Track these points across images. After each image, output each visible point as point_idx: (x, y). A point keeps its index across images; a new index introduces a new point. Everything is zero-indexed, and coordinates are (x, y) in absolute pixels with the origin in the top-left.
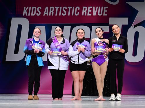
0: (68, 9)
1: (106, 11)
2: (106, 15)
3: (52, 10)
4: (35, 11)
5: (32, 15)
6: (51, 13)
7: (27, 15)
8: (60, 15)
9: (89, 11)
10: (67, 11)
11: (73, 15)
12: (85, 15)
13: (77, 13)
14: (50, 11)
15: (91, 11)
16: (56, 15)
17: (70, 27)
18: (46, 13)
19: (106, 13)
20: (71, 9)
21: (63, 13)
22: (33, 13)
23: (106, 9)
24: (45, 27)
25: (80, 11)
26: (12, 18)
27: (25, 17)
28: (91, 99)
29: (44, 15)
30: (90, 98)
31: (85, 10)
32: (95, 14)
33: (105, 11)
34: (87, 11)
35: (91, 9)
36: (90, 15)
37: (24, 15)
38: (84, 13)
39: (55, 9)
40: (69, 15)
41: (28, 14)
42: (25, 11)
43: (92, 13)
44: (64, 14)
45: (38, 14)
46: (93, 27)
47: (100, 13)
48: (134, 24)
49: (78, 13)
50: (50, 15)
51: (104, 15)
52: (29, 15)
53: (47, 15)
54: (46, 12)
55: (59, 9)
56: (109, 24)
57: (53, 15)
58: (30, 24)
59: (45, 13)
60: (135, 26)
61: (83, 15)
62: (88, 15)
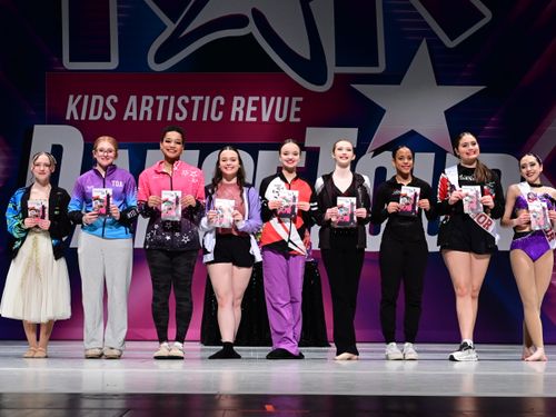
0: (192, 102)
1: (298, 109)
2: (298, 120)
3: (147, 104)
4: (100, 107)
5: (92, 117)
6: (146, 113)
7: (76, 118)
8: (169, 118)
9: (251, 108)
10: (189, 107)
11: (205, 118)
12: (240, 119)
13: (217, 115)
14: (143, 108)
15: (255, 109)
16: (159, 118)
17: (198, 151)
18: (131, 114)
19: (297, 115)
20: (202, 104)
21: (177, 115)
22: (96, 114)
23: (298, 104)
24: (127, 151)
25: (227, 109)
26: (36, 127)
27: (72, 123)
28: (252, 355)
29: (125, 118)
30: (250, 351)
31: (238, 105)
32: (266, 118)
33: (295, 109)
34: (245, 109)
35: (257, 104)
36: (254, 119)
37: (68, 118)
38: (237, 113)
39: (156, 103)
40: (194, 118)
41: (80, 115)
42: (71, 108)
43: (257, 114)
44: (181, 115)
45: (110, 114)
46: (262, 154)
47: (281, 116)
48: (373, 145)
49: (221, 114)
50: (141, 118)
51: (292, 119)
52: (83, 118)
53: (135, 118)
54: (131, 111)
55: (166, 103)
56: (306, 145)
57: (149, 118)
58: (85, 145)
59: (127, 114)
60: (377, 152)
61: (233, 118)
62: (249, 119)
